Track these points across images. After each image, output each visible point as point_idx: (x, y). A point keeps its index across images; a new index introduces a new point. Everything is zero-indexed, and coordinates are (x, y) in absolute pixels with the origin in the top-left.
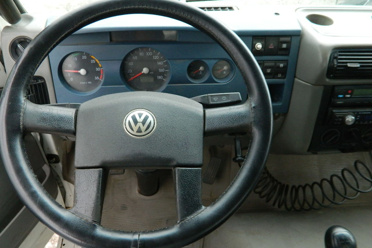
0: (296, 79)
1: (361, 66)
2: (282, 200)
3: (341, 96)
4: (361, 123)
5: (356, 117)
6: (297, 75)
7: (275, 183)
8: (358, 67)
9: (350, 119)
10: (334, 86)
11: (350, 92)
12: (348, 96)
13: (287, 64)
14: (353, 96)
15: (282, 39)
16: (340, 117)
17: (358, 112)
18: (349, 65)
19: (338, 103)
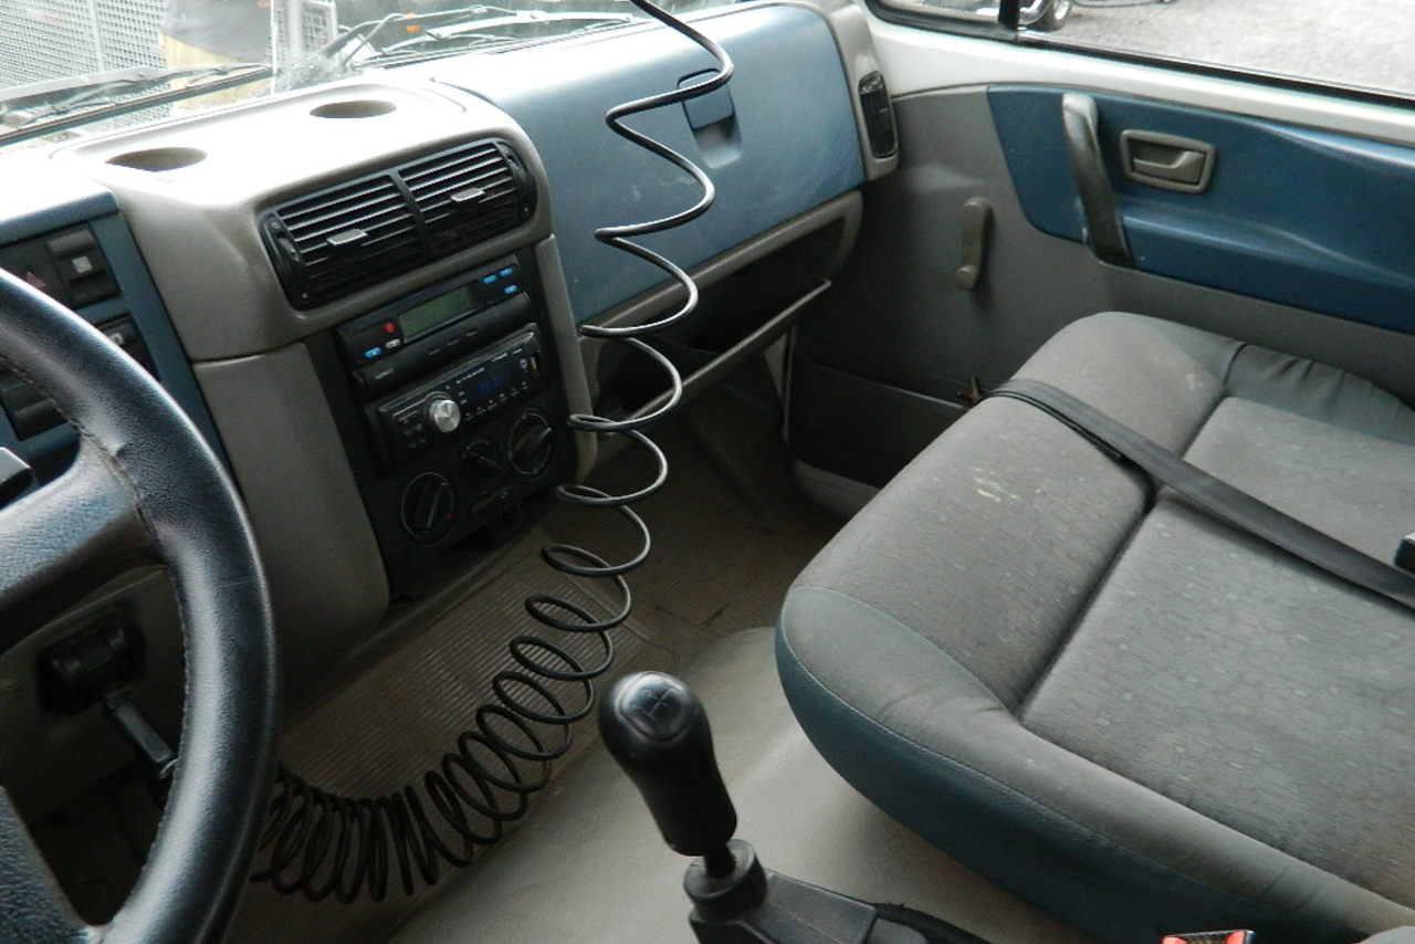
0: (200, 368)
1: (372, 234)
2: (421, 844)
3: (374, 352)
4: (481, 411)
5: (457, 400)
6: (194, 352)
7: (367, 813)
8: (363, 240)
9: (444, 411)
10: (333, 330)
11: (390, 327)
12: (395, 343)
13: (135, 327)
14: (406, 341)
15: (58, 244)
16: (413, 421)
17: (452, 382)
18: (335, 241)
19: (377, 378)
